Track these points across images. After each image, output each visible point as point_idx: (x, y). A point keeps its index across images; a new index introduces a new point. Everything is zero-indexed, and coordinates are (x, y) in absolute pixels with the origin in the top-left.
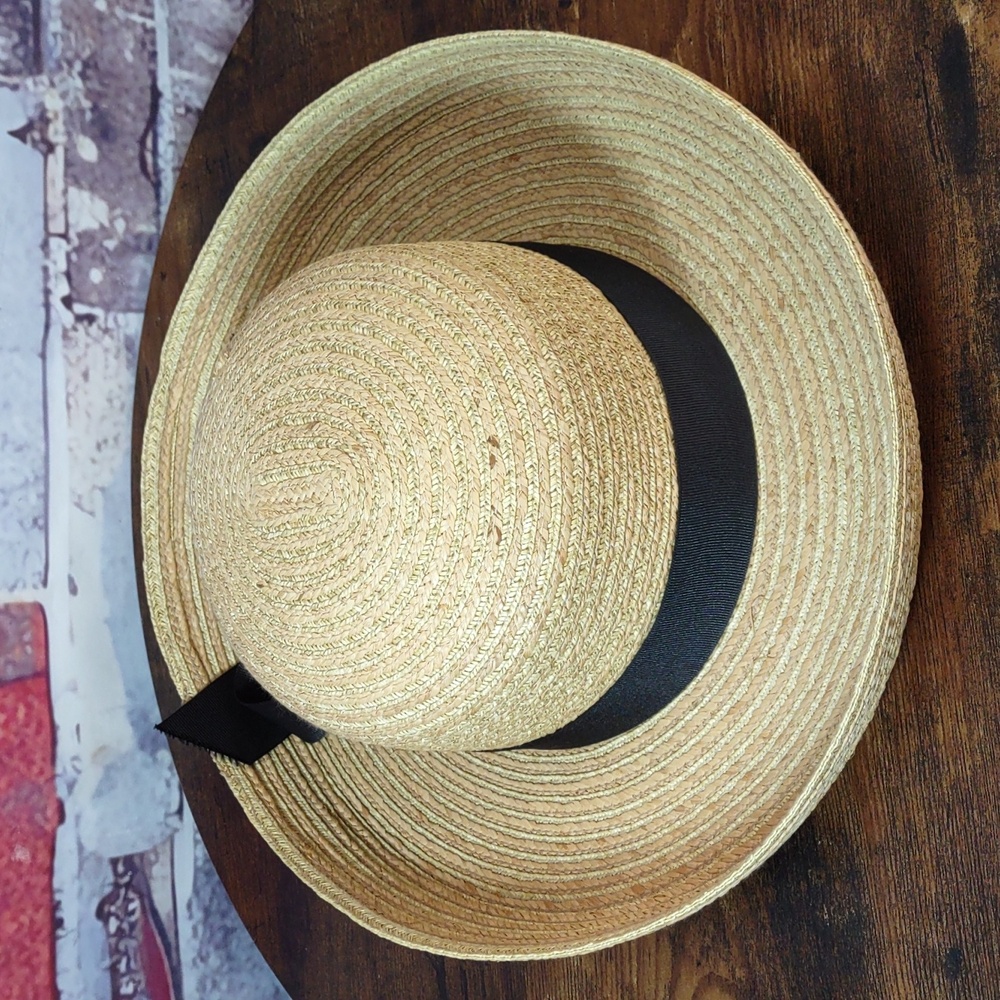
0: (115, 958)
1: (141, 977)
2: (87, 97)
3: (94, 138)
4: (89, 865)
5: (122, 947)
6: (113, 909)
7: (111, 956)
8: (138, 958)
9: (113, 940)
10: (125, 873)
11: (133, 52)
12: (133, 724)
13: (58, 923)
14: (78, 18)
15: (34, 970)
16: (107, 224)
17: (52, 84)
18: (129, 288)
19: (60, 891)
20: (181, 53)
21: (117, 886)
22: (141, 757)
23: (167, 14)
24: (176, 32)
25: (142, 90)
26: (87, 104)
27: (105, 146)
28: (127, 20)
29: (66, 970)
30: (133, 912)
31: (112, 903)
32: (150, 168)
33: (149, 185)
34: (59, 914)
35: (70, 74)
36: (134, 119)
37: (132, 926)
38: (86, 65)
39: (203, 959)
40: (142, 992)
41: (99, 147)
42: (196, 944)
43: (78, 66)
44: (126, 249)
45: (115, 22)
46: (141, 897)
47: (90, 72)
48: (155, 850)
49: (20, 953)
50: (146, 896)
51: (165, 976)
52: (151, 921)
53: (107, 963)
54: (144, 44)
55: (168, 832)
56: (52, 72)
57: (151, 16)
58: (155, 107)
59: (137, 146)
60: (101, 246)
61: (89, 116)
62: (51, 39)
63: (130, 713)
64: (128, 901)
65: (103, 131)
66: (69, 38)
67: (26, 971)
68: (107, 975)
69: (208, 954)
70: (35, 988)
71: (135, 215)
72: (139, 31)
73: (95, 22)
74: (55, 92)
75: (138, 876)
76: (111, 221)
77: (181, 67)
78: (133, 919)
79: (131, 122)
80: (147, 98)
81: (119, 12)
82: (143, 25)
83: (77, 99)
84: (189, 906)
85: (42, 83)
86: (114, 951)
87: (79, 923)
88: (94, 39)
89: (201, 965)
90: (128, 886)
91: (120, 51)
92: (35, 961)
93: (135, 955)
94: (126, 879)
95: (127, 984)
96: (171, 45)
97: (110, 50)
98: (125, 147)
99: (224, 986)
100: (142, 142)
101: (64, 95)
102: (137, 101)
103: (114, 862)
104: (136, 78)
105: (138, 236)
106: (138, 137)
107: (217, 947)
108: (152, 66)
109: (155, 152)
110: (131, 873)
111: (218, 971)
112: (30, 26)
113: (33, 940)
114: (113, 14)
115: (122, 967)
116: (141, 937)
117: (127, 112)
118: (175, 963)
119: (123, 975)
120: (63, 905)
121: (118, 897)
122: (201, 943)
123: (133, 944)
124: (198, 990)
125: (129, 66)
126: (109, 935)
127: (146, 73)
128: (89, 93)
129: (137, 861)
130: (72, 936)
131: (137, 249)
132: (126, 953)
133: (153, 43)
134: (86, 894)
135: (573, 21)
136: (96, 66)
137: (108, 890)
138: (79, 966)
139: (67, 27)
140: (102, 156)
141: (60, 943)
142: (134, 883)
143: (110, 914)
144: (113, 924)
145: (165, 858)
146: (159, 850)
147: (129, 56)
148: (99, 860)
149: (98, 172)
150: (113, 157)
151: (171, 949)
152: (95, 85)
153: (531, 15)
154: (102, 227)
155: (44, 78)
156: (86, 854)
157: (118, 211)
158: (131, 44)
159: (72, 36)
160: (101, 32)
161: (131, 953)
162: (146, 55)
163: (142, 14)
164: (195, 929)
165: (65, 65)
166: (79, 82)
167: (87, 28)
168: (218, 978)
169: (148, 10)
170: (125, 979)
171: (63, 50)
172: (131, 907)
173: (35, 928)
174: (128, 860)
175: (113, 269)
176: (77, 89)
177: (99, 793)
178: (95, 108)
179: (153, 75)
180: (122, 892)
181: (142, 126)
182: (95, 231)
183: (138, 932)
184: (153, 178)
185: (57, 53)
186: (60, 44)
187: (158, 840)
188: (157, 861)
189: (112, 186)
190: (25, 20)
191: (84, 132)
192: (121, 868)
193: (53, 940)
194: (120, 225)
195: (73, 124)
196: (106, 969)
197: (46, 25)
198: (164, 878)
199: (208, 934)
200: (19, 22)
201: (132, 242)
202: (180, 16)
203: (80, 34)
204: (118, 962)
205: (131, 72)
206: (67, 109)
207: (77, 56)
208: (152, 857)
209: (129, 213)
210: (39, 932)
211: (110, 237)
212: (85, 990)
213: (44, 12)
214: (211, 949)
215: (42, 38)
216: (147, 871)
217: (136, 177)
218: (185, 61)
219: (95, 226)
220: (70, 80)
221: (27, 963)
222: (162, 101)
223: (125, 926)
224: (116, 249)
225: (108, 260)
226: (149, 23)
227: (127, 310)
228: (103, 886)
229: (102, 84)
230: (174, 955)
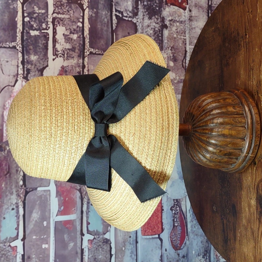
0: (174, 218)
1: (179, 223)
2: (172, 54)
3: (173, 61)
4: (169, 200)
5: (175, 216)
6: (174, 209)
7: (173, 218)
8: (179, 219)
9: (174, 215)
10: (176, 202)
11: (181, 44)
12: (178, 174)
13: (163, 210)
14: (170, 39)
15: (158, 218)
16: (175, 78)
17: (165, 52)
18: (179, 90)
19: (163, 204)
20: (191, 43)
21: (174, 204)
22: (180, 180)
23: (189, 35)
24: (191, 39)
25: (183, 51)
26: (172, 55)
27: (175, 63)
28: (180, 38)
29: (164, 219)
30: (178, 210)
31: (174, 208)
32: (184, 66)
33: (184, 69)
34: (163, 208)
35: (168, 50)
36: (181, 57)
37: (177, 213)
38: (172, 48)
39: (192, 222)
40: (179, 226)
41: (174, 63)
42: (191, 218)
43: (170, 48)
44: (179, 82)
45: (178, 39)
46: (179, 207)
47: (172, 49)
48: (182, 199)
49: (155, 214)
50: (180, 207)
51: (184, 224)
52: (181, 212)
53: (172, 219)
54: (184, 42)
55: (185, 196)
56: (165, 50)
57: (185, 36)
58: (186, 54)
59: (182, 62)
60: (174, 82)
61: (172, 57)
62: (165, 44)
63: (178, 172)
64: (176, 208)
65: (175, 60)
66: (168, 43)
67: (157, 218)
68: (172, 221)
69: (193, 221)
70: (158, 221)
71: (181, 75)
72: (183, 39)
73: (174, 39)
74: (165, 54)
75: (179, 203)
76: (176, 77)
77: (192, 45)
78: (178, 211)
79: (180, 57)
80: (184, 52)
81: (179, 36)
82: (184, 38)
83: (170, 54)
84: (189, 211)
85: (163, 52)
86: (174, 217)
87: (167, 210)
88: (174, 42)
89: (192, 223)
90: (177, 205)
91: (179, 44)
92: (158, 216)
93: (178, 218)
94: (176, 203)
95: (176, 224)
96: (189, 41)
97: (177, 44)
98: (179, 62)
99: (197, 228)
100: (183, 61)
101: (167, 54)
102: (182, 53)
103: (174, 200)
104: (182, 49)
105: (181, 80)
106: (182, 60)
107: (195, 220)
108: (185, 46)
109: (185, 63)
110: (177, 203)
111: (195, 224)
112: (161, 42)
113: (158, 212)
114: (177, 37)
115: (175, 220)
116: (179, 215)
117: (180, 56)
118: (186, 221)
119: (176, 222)
120: (164, 207)
121: (175, 207)
122: (192, 218)
123: (177, 216)
124: (191, 227)
125: (180, 47)
126: (173, 214)
127: (184, 48)
128: (172, 53)
129: (178, 200)
130: (166, 213)
131: (181, 82)
132: (176, 218)
133: (186, 41)
134: (168, 205)
135: (247, 38)
136: (174, 47)
137: (173, 205)
138: (167, 218)
139: (168, 41)
140: (174, 64)
141: (163, 214)
142: (178, 204)
143: (173, 210)
144: (174, 212)
145: (184, 201)
146: (183, 199)
147: (181, 45)
148: (171, 199)
149: (174, 68)
150: (177, 65)
151: (185, 218)
152: (173, 51)
153: (241, 37)
154: (174, 78)
155: (163, 51)
156: (168, 198)
157: (177, 75)
158: (181, 43)
159: (169, 43)
160: (175, 41)
161: (177, 218)
162: (184, 44)
163: (184, 36)
164: (190, 215)
165: (167, 48)
166: (170, 51)
167: (172, 41)
168: (195, 226)
169: (185, 35)
170: (176, 223)
171: (167, 46)
172: (177, 209)
173: (159, 210)
174: (177, 200)
175: (176, 86)
176: (170, 52)
177: (171, 186)
178: (173, 56)
179: (185, 48)
180: (176, 206)
181: (183, 58)
182: (173, 79)
183: (179, 214)
184: (185, 68)
185: (166, 46)
186: (167, 44)
187: (183, 197)
188: (183, 201)
189: (176, 70)
190: (160, 41)
191: (171, 61)
192: (175, 201)
193: (162, 213)
194: (178, 78)
195: (169, 59)
196: (172, 220)
197: (164, 41)
198: (184, 204)
199: (193, 217)
200: (159, 42)
201: (180, 81)
202: (192, 35)
203: (171, 42)
204: (175, 219)
205: (181, 48)
206: (168, 57)
207: (170, 46)
208: (182, 200)
209: (180, 75)
210: (159, 211)
211: (175, 80)
212: (168, 223)
213: (164, 39)
214: (194, 220)
215: (163, 44)
216: (180, 202)
217: (181, 68)
218: (192, 44)
219: (173, 78)
220: (168, 51)
221: (157, 216)
222: (187, 53)
223: (176, 212)
224: (177, 82)
225: (175, 84)
226: (185, 38)
227: (179, 94)
228: (172, 204)
229: (175, 51)
230: (186, 220)
